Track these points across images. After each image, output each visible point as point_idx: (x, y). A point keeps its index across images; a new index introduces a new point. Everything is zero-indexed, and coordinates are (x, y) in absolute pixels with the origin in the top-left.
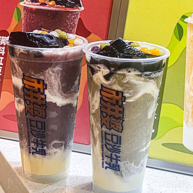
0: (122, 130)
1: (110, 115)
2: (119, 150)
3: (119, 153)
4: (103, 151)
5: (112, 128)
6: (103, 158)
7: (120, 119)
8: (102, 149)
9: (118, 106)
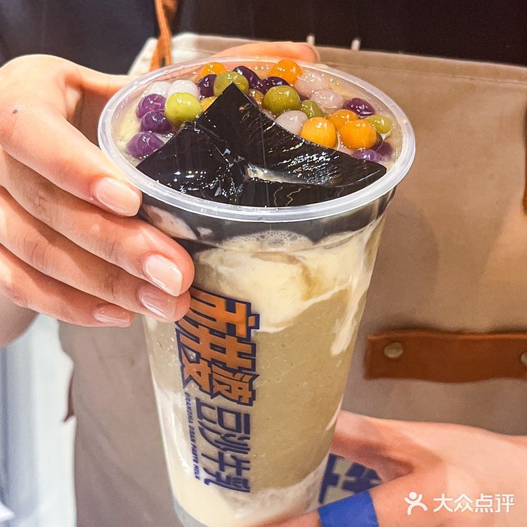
0: (253, 399)
1: (210, 360)
2: (246, 445)
3: (246, 453)
4: (193, 440)
5: (219, 393)
6: (196, 458)
7: (243, 371)
8: (192, 436)
9: (235, 338)
